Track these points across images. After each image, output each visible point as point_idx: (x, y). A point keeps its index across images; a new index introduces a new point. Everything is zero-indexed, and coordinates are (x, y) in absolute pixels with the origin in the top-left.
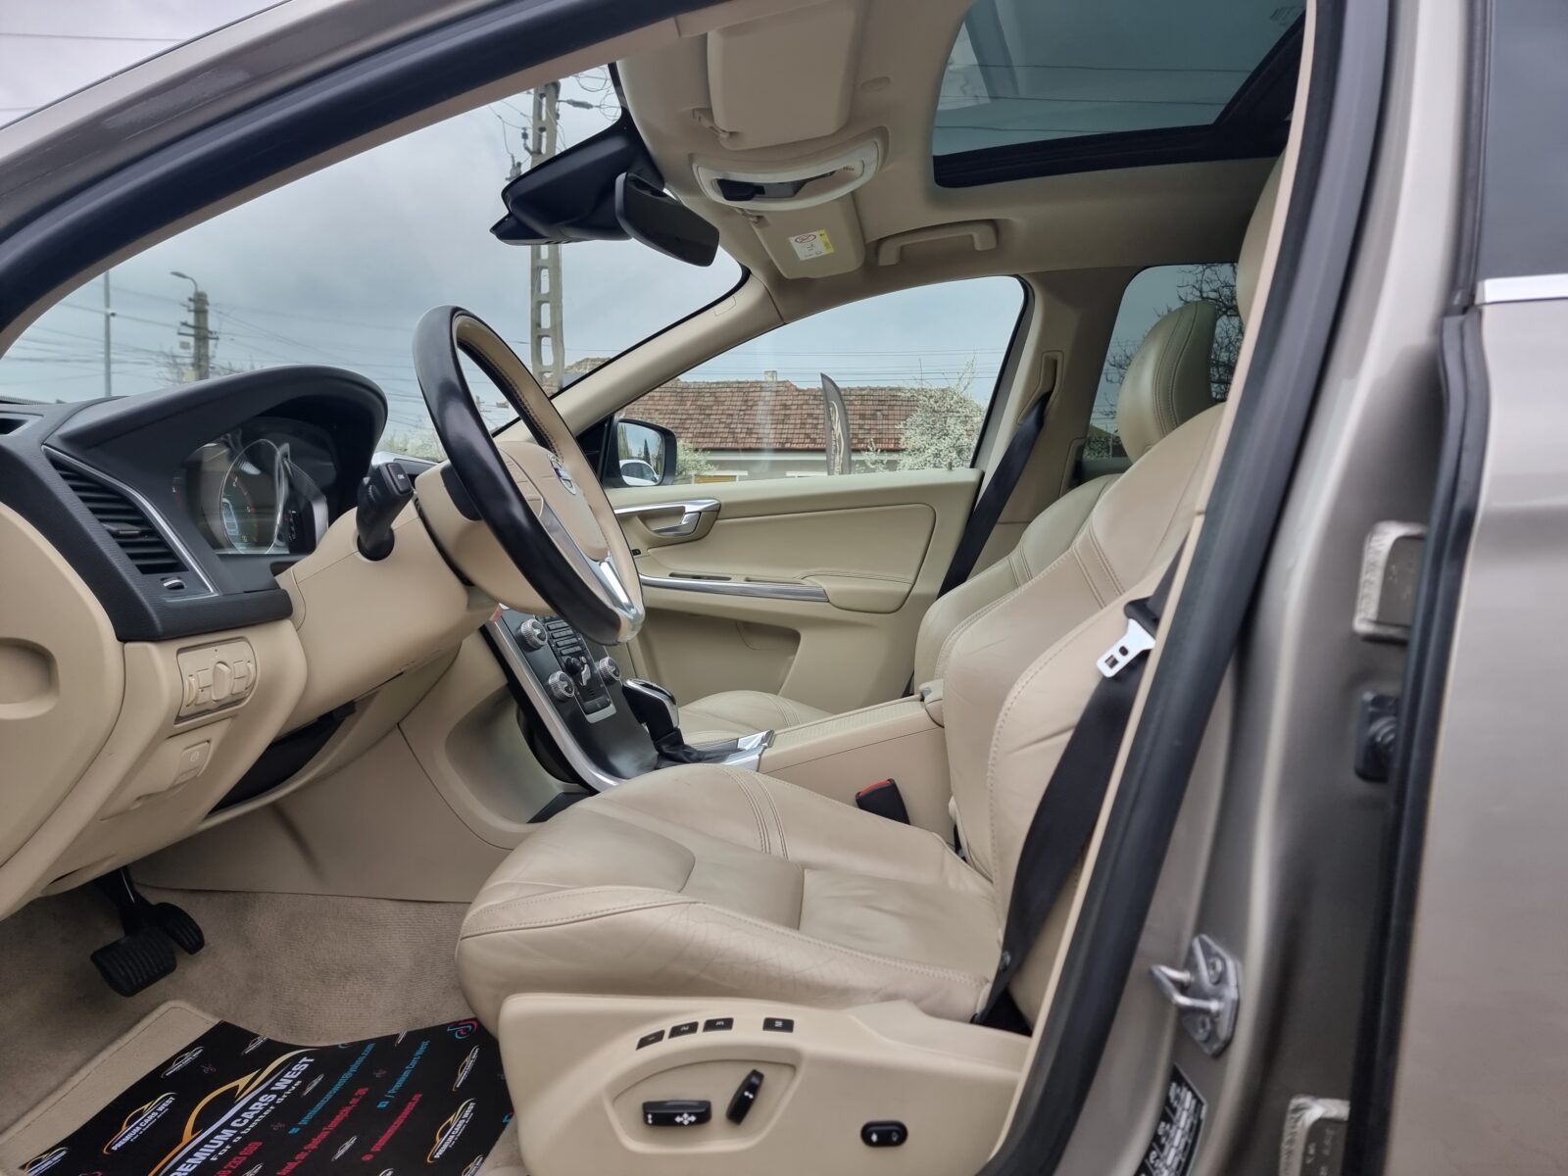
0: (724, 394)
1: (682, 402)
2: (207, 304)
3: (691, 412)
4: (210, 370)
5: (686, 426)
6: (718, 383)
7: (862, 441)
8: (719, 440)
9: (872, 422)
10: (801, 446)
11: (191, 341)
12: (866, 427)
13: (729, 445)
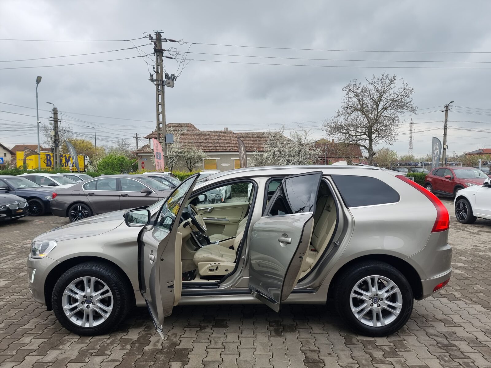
0: (212, 135)
1: (200, 137)
2: (57, 111)
3: (202, 140)
4: (59, 131)
5: (202, 145)
6: (210, 132)
7: (253, 148)
8: (211, 149)
9: (256, 143)
10: (235, 150)
11: (53, 122)
12: (254, 144)
13: (214, 150)
